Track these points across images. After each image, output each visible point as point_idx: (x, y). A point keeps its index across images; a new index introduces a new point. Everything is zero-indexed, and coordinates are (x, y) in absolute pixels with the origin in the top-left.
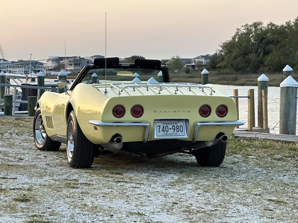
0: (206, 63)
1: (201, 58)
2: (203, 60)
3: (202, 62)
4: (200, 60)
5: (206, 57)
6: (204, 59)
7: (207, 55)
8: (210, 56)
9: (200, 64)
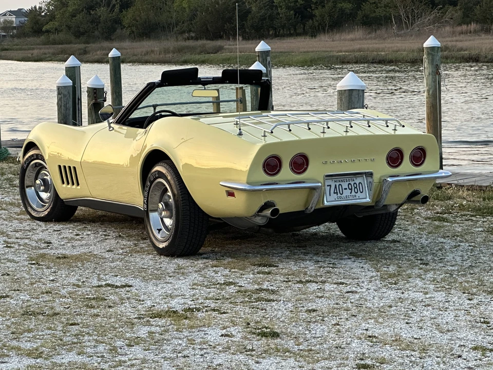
0: (18, 23)
1: (10, 15)
2: (13, 18)
3: (12, 22)
4: (9, 18)
5: (18, 13)
6: (15, 16)
7: (20, 10)
8: (24, 11)
9: (8, 25)
